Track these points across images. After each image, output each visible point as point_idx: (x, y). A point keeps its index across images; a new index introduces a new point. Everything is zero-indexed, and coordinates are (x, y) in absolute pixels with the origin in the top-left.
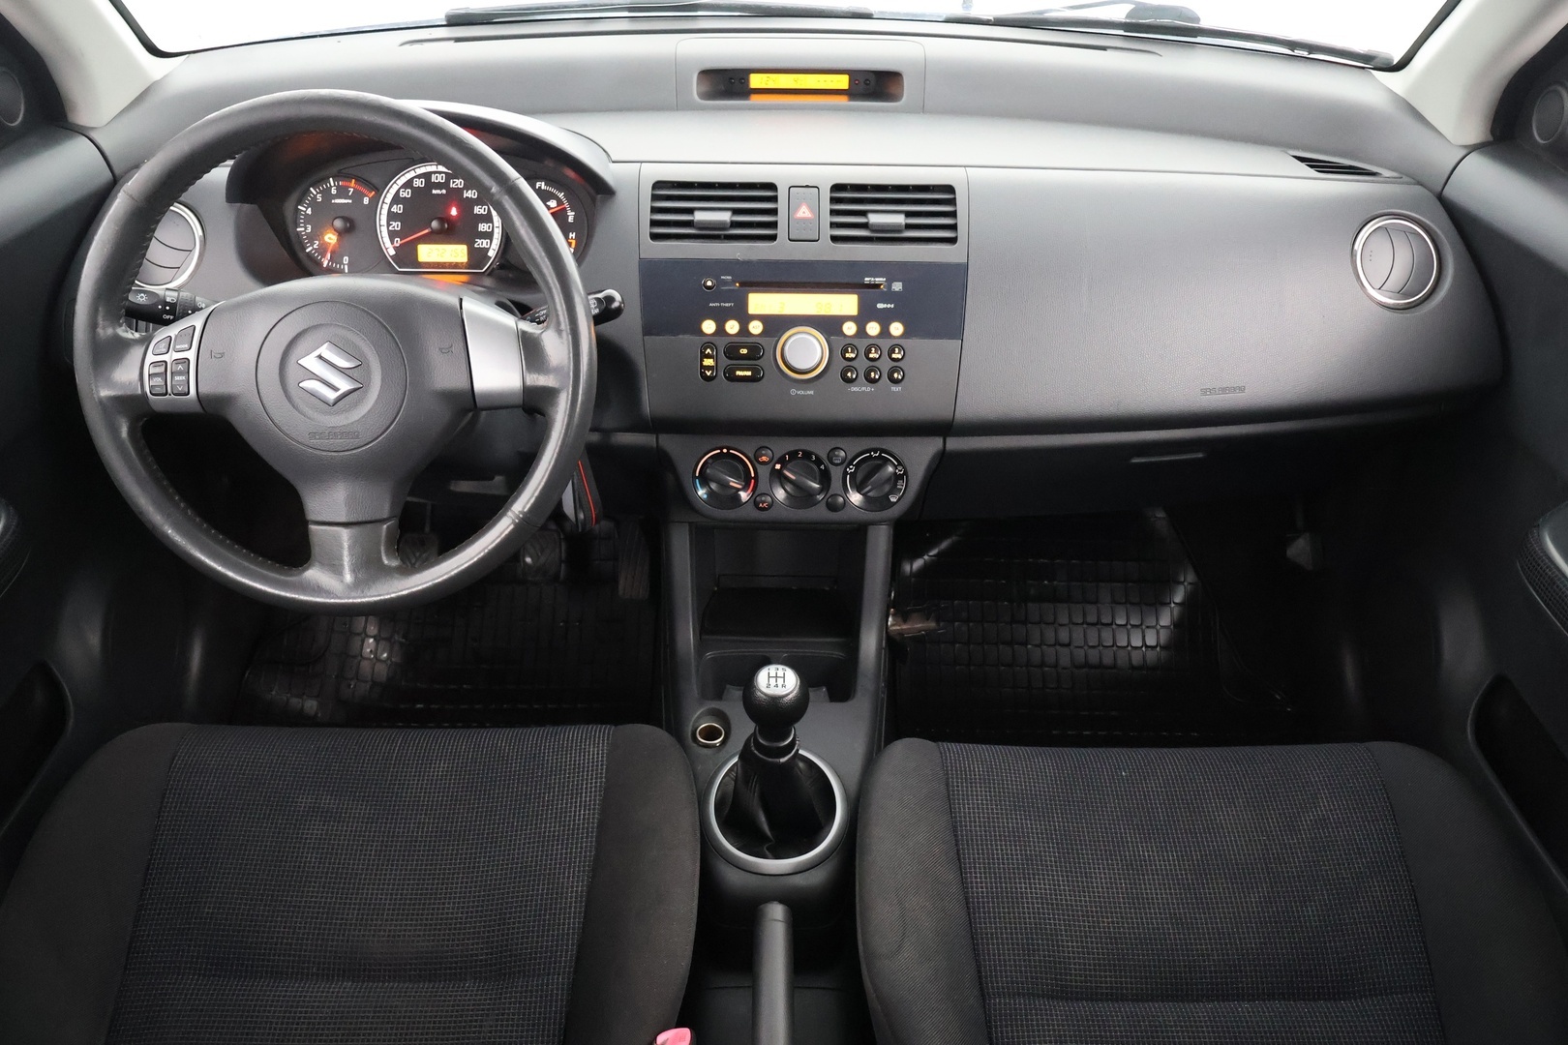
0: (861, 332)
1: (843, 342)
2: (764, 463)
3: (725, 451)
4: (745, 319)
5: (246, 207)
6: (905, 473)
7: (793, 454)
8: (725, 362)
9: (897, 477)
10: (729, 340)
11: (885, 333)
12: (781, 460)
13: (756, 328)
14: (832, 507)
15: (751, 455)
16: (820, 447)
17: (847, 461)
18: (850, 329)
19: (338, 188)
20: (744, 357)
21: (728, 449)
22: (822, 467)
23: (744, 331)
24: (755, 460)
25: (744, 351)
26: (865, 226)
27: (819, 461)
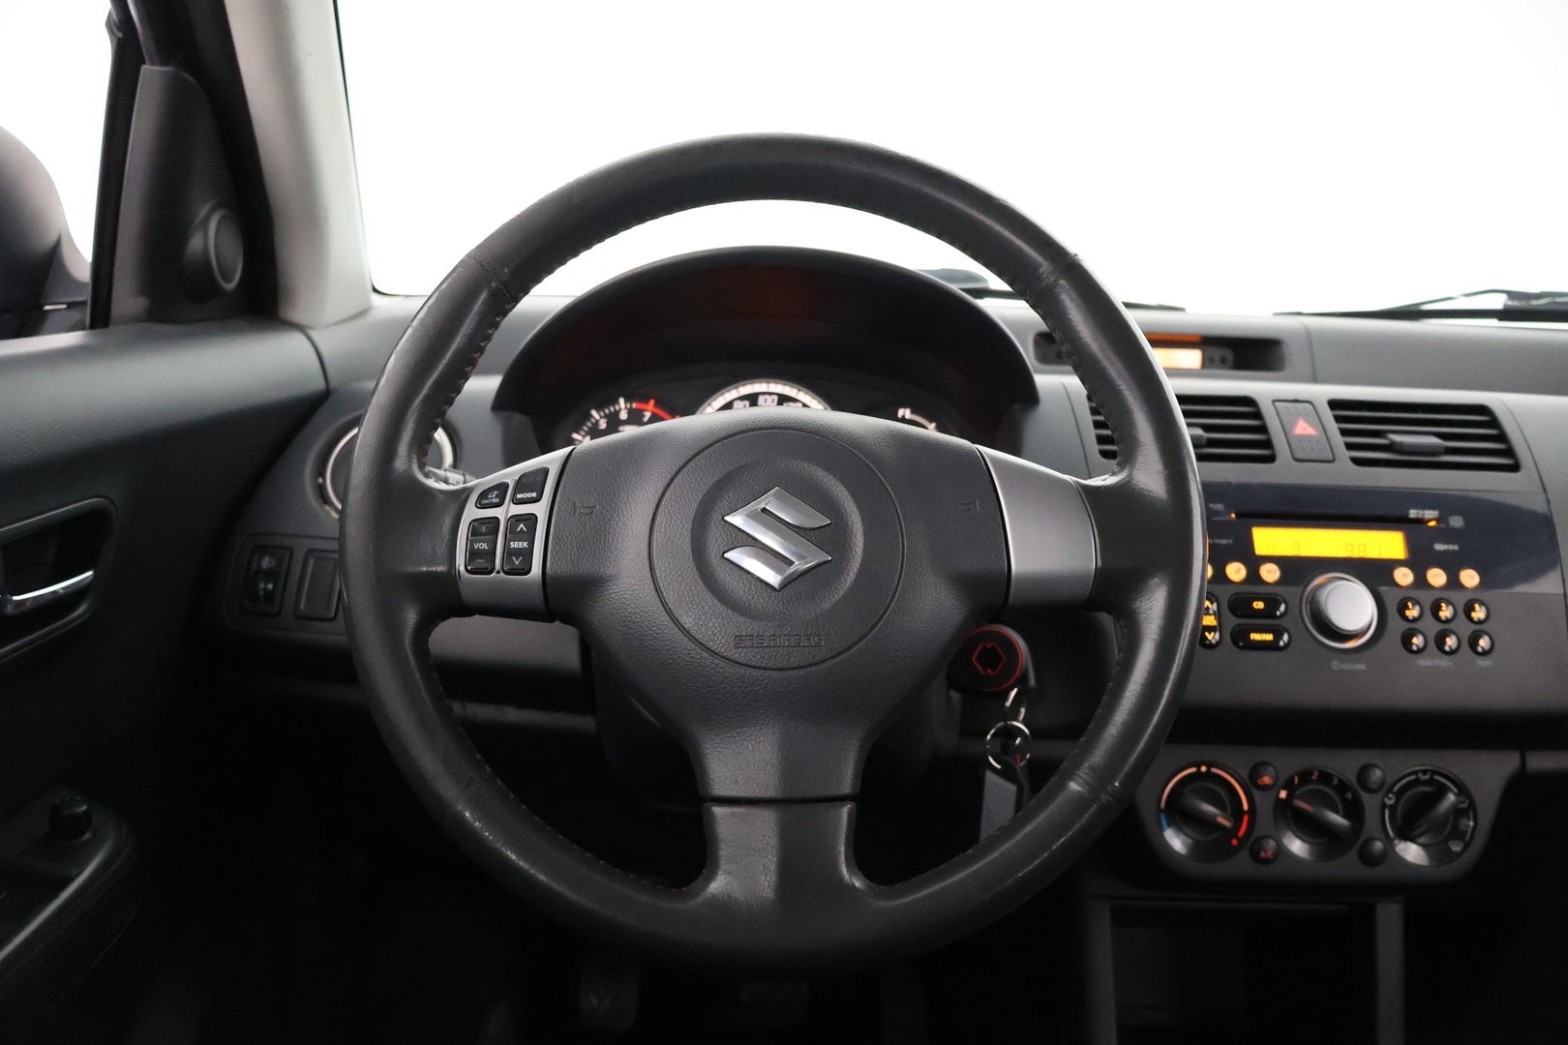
0: (1421, 581)
1: (1397, 596)
2: (1265, 788)
3: (1204, 769)
4: (1254, 562)
5: (518, 418)
6: (1472, 805)
7: (1305, 776)
8: (1232, 621)
9: (1457, 812)
10: (1232, 590)
11: (1454, 583)
12: (1288, 785)
13: (1270, 573)
14: (1368, 859)
15: (1245, 775)
16: (1344, 763)
17: (1385, 788)
18: (1404, 576)
19: (630, 412)
20: (1258, 614)
21: (1209, 767)
22: (1349, 796)
23: (1253, 576)
24: (1252, 783)
25: (1259, 605)
26: (1390, 448)
27: (1343, 787)
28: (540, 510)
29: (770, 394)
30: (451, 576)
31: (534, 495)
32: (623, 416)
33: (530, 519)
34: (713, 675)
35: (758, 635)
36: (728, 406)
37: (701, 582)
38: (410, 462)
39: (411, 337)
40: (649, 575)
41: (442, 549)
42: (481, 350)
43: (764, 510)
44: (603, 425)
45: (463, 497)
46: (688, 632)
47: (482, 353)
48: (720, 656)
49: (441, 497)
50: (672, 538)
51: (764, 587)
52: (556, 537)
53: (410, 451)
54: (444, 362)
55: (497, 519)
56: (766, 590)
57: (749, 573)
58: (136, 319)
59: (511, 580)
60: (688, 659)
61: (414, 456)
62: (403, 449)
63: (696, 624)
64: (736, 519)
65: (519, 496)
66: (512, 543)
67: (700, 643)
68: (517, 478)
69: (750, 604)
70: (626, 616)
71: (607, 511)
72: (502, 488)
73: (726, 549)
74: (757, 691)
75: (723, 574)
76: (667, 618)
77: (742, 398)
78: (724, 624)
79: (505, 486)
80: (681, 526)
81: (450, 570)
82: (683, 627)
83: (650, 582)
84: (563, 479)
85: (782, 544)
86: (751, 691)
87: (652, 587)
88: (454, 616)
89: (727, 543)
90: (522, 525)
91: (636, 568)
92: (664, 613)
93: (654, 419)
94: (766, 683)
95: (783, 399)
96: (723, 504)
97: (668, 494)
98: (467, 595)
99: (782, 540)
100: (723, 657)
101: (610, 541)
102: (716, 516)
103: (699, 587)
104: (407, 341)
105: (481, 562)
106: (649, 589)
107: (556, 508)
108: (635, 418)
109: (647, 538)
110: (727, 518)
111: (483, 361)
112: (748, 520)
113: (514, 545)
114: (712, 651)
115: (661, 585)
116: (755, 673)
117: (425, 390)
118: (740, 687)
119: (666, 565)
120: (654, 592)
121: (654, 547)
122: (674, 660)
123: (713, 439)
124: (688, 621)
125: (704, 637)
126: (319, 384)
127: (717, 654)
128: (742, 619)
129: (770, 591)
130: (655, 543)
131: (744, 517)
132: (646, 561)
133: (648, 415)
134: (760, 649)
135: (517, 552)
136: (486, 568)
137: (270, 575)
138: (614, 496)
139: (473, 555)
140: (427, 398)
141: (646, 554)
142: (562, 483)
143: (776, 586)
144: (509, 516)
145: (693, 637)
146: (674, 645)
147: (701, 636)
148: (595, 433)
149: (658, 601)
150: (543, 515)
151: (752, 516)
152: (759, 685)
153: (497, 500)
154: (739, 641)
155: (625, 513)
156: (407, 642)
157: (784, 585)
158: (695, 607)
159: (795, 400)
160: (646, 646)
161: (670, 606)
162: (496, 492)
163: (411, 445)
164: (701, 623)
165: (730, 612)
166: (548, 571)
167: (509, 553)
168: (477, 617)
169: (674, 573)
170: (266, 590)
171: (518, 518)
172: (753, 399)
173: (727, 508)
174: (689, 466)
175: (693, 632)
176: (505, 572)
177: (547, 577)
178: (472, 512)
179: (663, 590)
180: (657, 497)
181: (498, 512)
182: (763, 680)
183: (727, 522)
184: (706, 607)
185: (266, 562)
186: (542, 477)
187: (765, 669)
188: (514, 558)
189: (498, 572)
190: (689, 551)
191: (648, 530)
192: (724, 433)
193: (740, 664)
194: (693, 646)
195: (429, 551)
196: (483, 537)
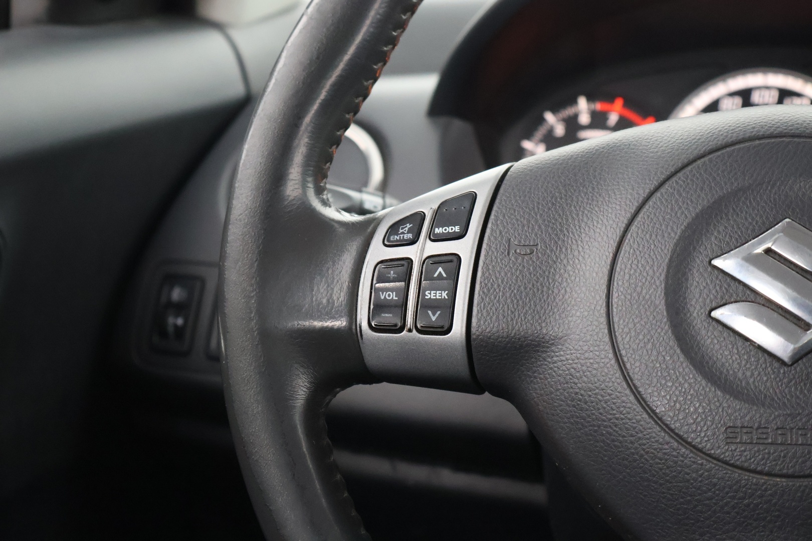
5: (459, 126)
19: (594, 115)
28: (464, 248)
29: (767, 88)
30: (352, 335)
31: (457, 229)
32: (584, 119)
33: (451, 261)
34: (695, 480)
35: (759, 428)
36: (713, 107)
37: (678, 351)
38: (304, 187)
39: (304, 28)
40: (607, 339)
41: (340, 296)
42: (394, 42)
43: (768, 251)
44: (560, 130)
45: (369, 230)
46: (660, 419)
47: (394, 45)
48: (704, 453)
49: (341, 230)
50: (639, 289)
51: (769, 359)
52: (484, 286)
53: (304, 174)
54: (347, 57)
55: (409, 261)
56: (771, 365)
57: (746, 339)
58: (37, 21)
59: (427, 342)
60: (660, 455)
61: (310, 179)
62: (295, 172)
63: (672, 408)
64: (728, 264)
65: (437, 231)
66: (427, 293)
67: (677, 435)
68: (435, 206)
69: (748, 383)
70: (576, 393)
71: (552, 251)
72: (417, 219)
73: (714, 305)
74: (757, 505)
75: (708, 339)
76: (632, 398)
77: (732, 94)
78: (710, 410)
79: (421, 217)
80: (651, 272)
81: (350, 328)
82: (653, 411)
83: (608, 347)
84: (495, 208)
85: (794, 301)
86: (748, 505)
87: (611, 355)
88: (358, 383)
89: (716, 297)
90: (440, 269)
91: (590, 328)
92: (628, 392)
93: (623, 124)
94: (771, 495)
95: (784, 95)
96: (711, 242)
97: (633, 228)
98: (372, 359)
99: (795, 294)
100: (709, 455)
101: (556, 291)
102: (699, 261)
103: (675, 357)
104: (300, 32)
105: (388, 318)
106: (606, 357)
107: (484, 246)
108: (598, 121)
109: (604, 287)
110: (717, 262)
111: (397, 55)
112: (747, 264)
113: (430, 295)
114: (694, 447)
115: (623, 352)
116: (755, 478)
117: (323, 95)
118: (733, 498)
119: (631, 325)
120: (613, 361)
121: (615, 300)
122: (642, 456)
123: (696, 153)
124: (660, 405)
125: (682, 426)
126: (236, 90)
127: (700, 450)
128: (737, 404)
129: (776, 365)
130: (615, 295)
131: (739, 260)
132: (603, 320)
133: (613, 118)
134: (762, 447)
135: (433, 305)
136: (396, 325)
137: (180, 308)
138: (561, 231)
139: (378, 307)
140: (325, 105)
141: (603, 311)
142: (493, 213)
143: (786, 359)
144: (425, 255)
145: (667, 425)
146: (640, 435)
147: (678, 425)
148: (551, 142)
149: (619, 374)
150: (468, 254)
151: (752, 260)
152: (761, 496)
153: (410, 236)
154: (732, 433)
155: (576, 253)
156: (298, 418)
157: (799, 356)
158: (670, 384)
159: (798, 95)
160: (603, 435)
161: (636, 382)
162: (408, 226)
163: (306, 164)
164: (678, 406)
165: (719, 393)
166: (473, 330)
167: (424, 305)
168: (385, 384)
169: (641, 337)
170: (176, 326)
171: (437, 260)
172: (745, 97)
173: (715, 248)
174: (663, 190)
175: (667, 419)
176: (418, 331)
177: (473, 337)
178: (378, 252)
179: (625, 359)
180: (619, 233)
181: (410, 252)
182: (766, 490)
183: (715, 267)
184: (686, 385)
185: (177, 294)
186: (467, 204)
187: (769, 474)
188: (430, 312)
189: (410, 330)
190: (662, 307)
191: (606, 278)
192: (712, 145)
193: (732, 465)
194: (667, 438)
195: (324, 301)
196: (392, 284)
